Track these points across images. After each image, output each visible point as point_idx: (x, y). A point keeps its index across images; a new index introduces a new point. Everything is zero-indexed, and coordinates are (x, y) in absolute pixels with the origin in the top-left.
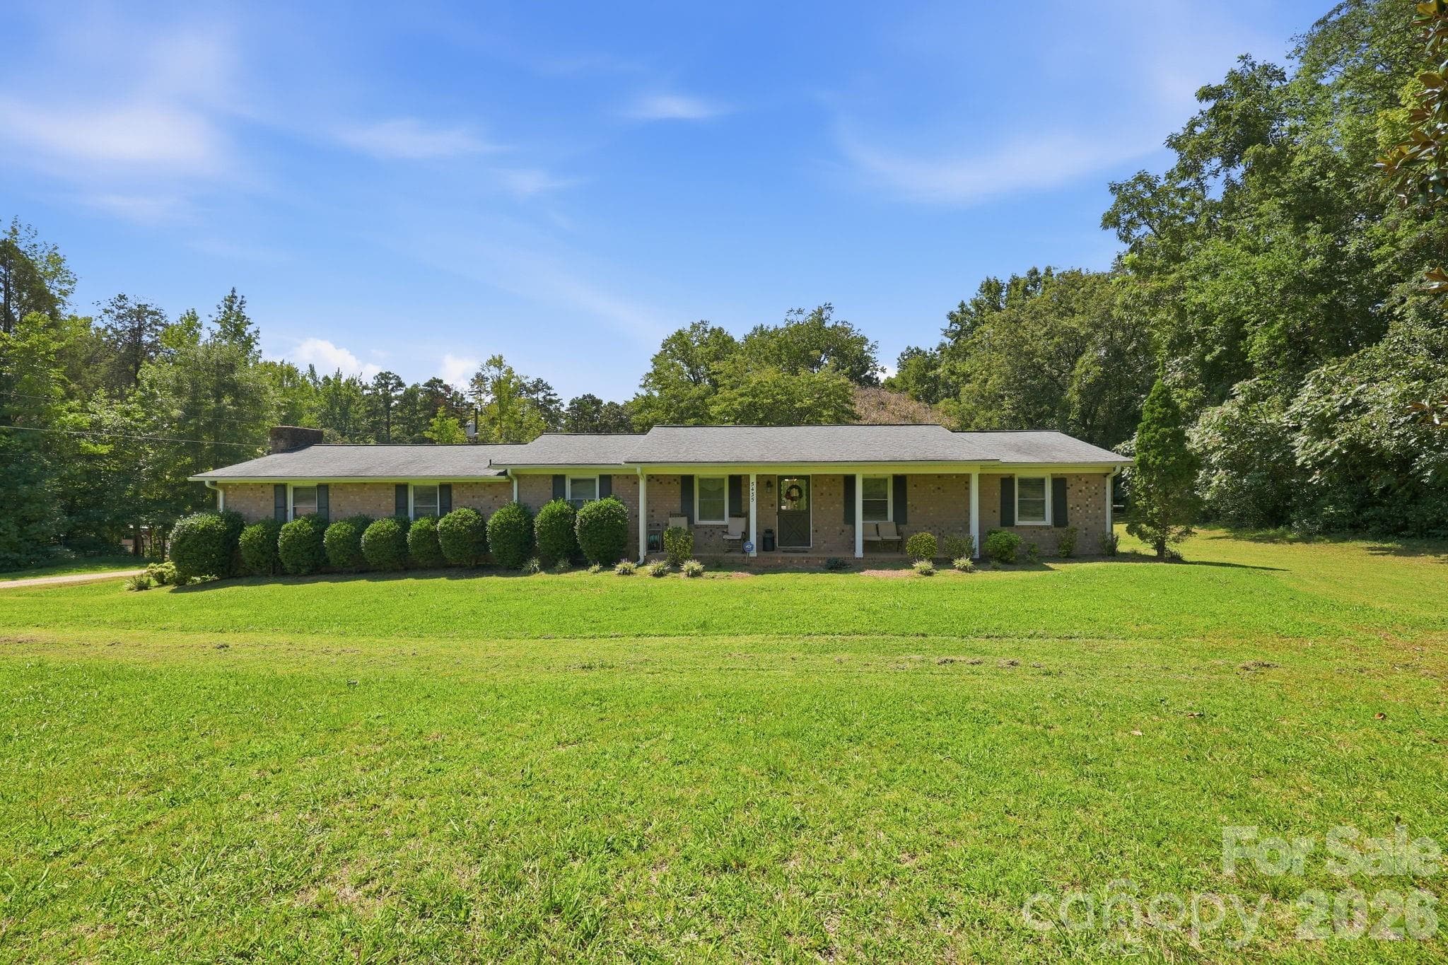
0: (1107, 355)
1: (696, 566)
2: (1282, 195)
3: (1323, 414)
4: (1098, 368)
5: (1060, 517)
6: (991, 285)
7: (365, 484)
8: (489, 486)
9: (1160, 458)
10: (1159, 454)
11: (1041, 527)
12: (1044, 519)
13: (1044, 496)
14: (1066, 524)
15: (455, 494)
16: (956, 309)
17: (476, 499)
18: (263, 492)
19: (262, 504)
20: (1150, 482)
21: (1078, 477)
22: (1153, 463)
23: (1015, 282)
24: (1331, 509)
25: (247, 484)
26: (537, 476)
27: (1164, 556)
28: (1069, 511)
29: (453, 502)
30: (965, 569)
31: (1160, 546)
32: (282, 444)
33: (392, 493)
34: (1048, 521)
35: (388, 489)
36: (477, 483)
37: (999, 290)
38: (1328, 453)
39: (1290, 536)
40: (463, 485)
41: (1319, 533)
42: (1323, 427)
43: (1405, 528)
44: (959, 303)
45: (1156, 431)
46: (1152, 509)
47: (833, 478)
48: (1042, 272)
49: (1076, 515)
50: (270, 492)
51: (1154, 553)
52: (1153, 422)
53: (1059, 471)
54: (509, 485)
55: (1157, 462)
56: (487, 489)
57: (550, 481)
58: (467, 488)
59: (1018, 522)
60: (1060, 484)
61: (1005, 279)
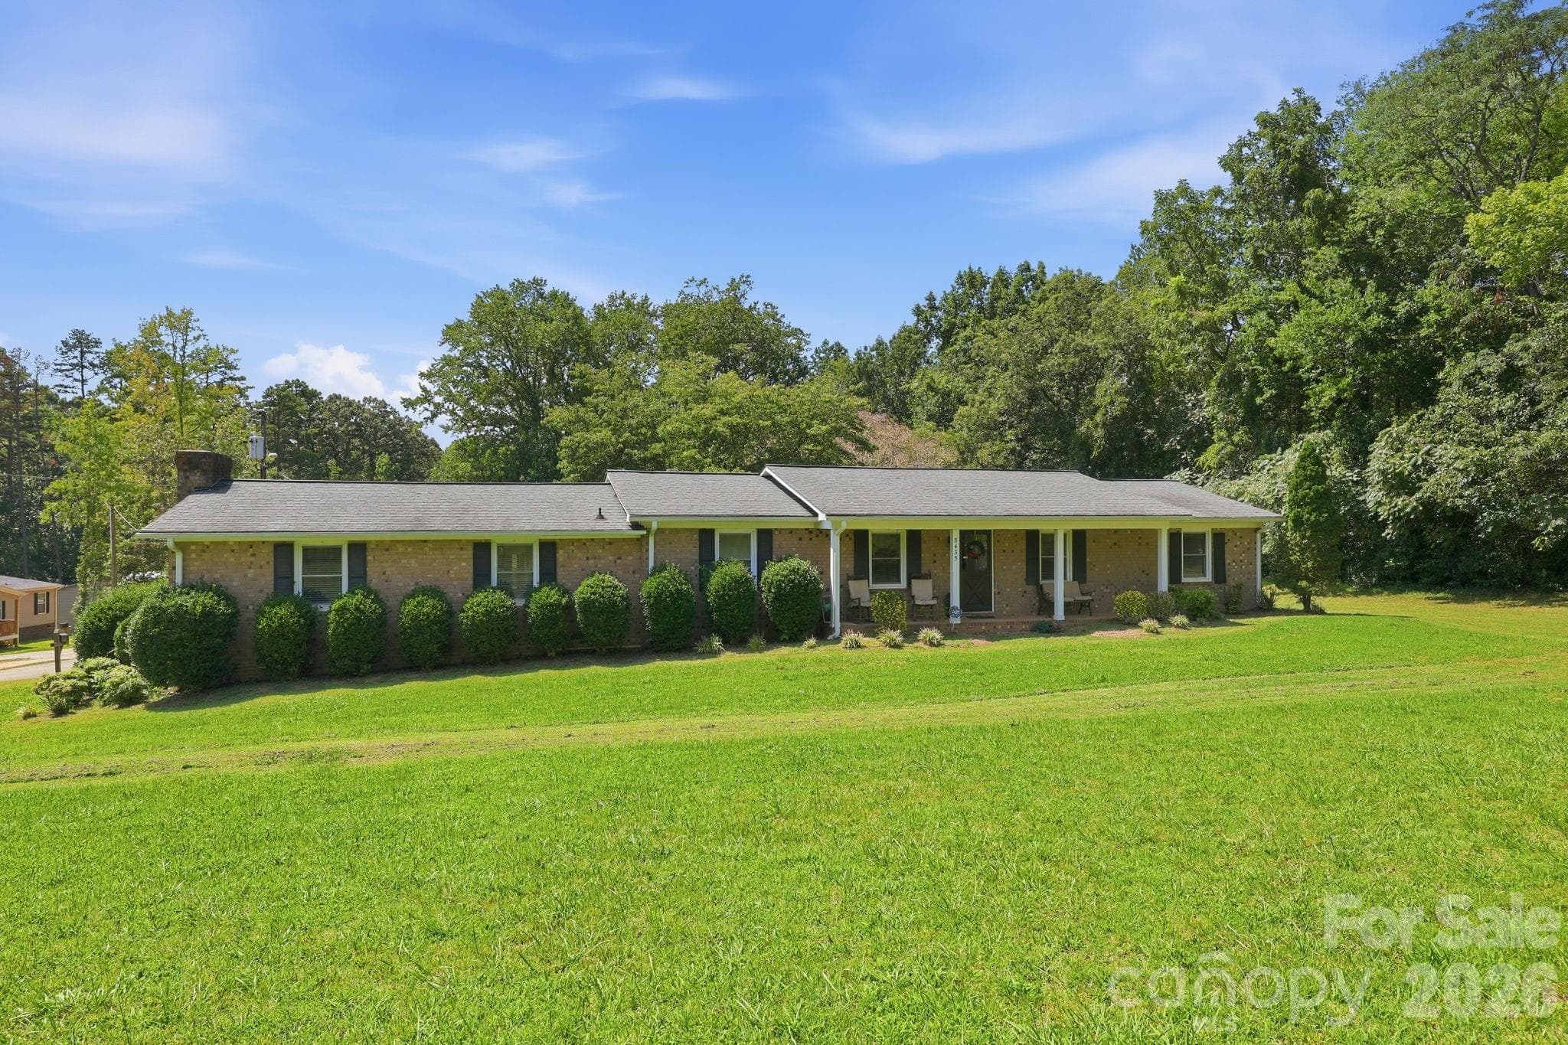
0: (1129, 382)
1: (936, 634)
2: (1339, 243)
3: (1402, 473)
4: (1123, 398)
5: (1220, 575)
6: (974, 278)
7: (425, 541)
8: (610, 543)
9: (1314, 514)
10: (1314, 510)
11: (1204, 584)
12: (1205, 575)
13: (1204, 552)
14: (1224, 581)
15: (561, 555)
16: (923, 303)
17: (592, 562)
18: (253, 555)
19: (251, 573)
20: (1303, 537)
21: (1234, 531)
22: (1308, 519)
23: (1002, 278)
24: (1391, 562)
25: (225, 543)
26: (677, 531)
27: (1310, 609)
28: (1227, 567)
29: (558, 565)
30: (1183, 627)
31: (1306, 601)
32: (197, 478)
33: (468, 553)
34: (1209, 577)
35: (461, 549)
36: (593, 540)
37: (984, 284)
38: (1408, 510)
39: (1349, 590)
40: (572, 542)
41: (1375, 585)
42: (1401, 484)
43: (1449, 579)
44: (927, 295)
45: (1310, 489)
46: (1305, 563)
47: (1015, 533)
48: (1034, 266)
49: (1234, 572)
50: (268, 554)
51: (1301, 607)
52: (1306, 480)
53: (1218, 526)
54: (642, 542)
55: (1312, 518)
56: (607, 547)
57: (696, 536)
58: (578, 548)
59: (1184, 580)
60: (1219, 538)
61: (991, 272)
